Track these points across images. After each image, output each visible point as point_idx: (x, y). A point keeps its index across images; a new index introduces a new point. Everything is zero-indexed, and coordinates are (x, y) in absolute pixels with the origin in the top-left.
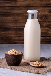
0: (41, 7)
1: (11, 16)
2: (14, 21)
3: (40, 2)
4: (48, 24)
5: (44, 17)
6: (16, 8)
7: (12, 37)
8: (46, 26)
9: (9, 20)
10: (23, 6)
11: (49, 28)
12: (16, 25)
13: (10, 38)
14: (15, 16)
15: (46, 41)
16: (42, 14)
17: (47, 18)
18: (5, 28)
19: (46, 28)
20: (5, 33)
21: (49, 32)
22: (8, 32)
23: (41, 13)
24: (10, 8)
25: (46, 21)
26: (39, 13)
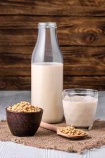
0: (83, 18)
1: (23, 34)
2: (30, 43)
3: (80, 7)
4: (96, 50)
5: (90, 36)
6: (34, 18)
7: (24, 76)
8: (94, 56)
9: (20, 42)
10: (47, 14)
11: (99, 58)
13: (20, 78)
14: (31, 34)
15: (93, 84)
16: (86, 31)
17: (95, 39)
18: (11, 58)
19: (93, 59)
20: (10, 68)
21: (99, 67)
22: (17, 66)
23: (82, 28)
24: (22, 17)
25: (93, 44)
26: (79, 29)
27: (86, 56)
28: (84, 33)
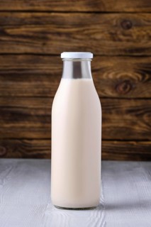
0: (115, 58)
1: (30, 81)
2: (39, 93)
3: (111, 42)
4: (133, 103)
5: (125, 84)
6: (46, 58)
7: (31, 139)
8: (129, 112)
9: (26, 92)
11: (137, 116)
12: (43, 106)
13: (26, 141)
14: (41, 81)
15: (128, 152)
16: (118, 76)
17: (130, 89)
18: (13, 114)
19: (128, 117)
20: (12, 127)
21: (137, 128)
22: (21, 125)
23: (114, 73)
24: (30, 57)
25: (129, 96)
26: (109, 73)
27: (118, 113)
28: (116, 79)
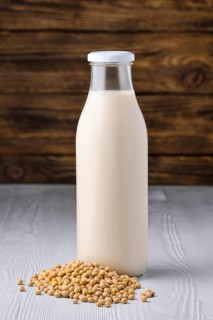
0: (181, 35)
1: (56, 70)
2: (70, 88)
3: (175, 12)
6: (80, 37)
7: (59, 155)
8: (202, 113)
9: (51, 86)
10: (106, 28)
13: (52, 158)
14: (73, 70)
15: (200, 172)
16: (186, 62)
17: (204, 80)
18: (33, 119)
19: (200, 121)
20: (32, 138)
22: (45, 134)
23: (178, 57)
24: (55, 35)
25: (201, 90)
26: (172, 58)
27: (187, 115)
28: (183, 67)
